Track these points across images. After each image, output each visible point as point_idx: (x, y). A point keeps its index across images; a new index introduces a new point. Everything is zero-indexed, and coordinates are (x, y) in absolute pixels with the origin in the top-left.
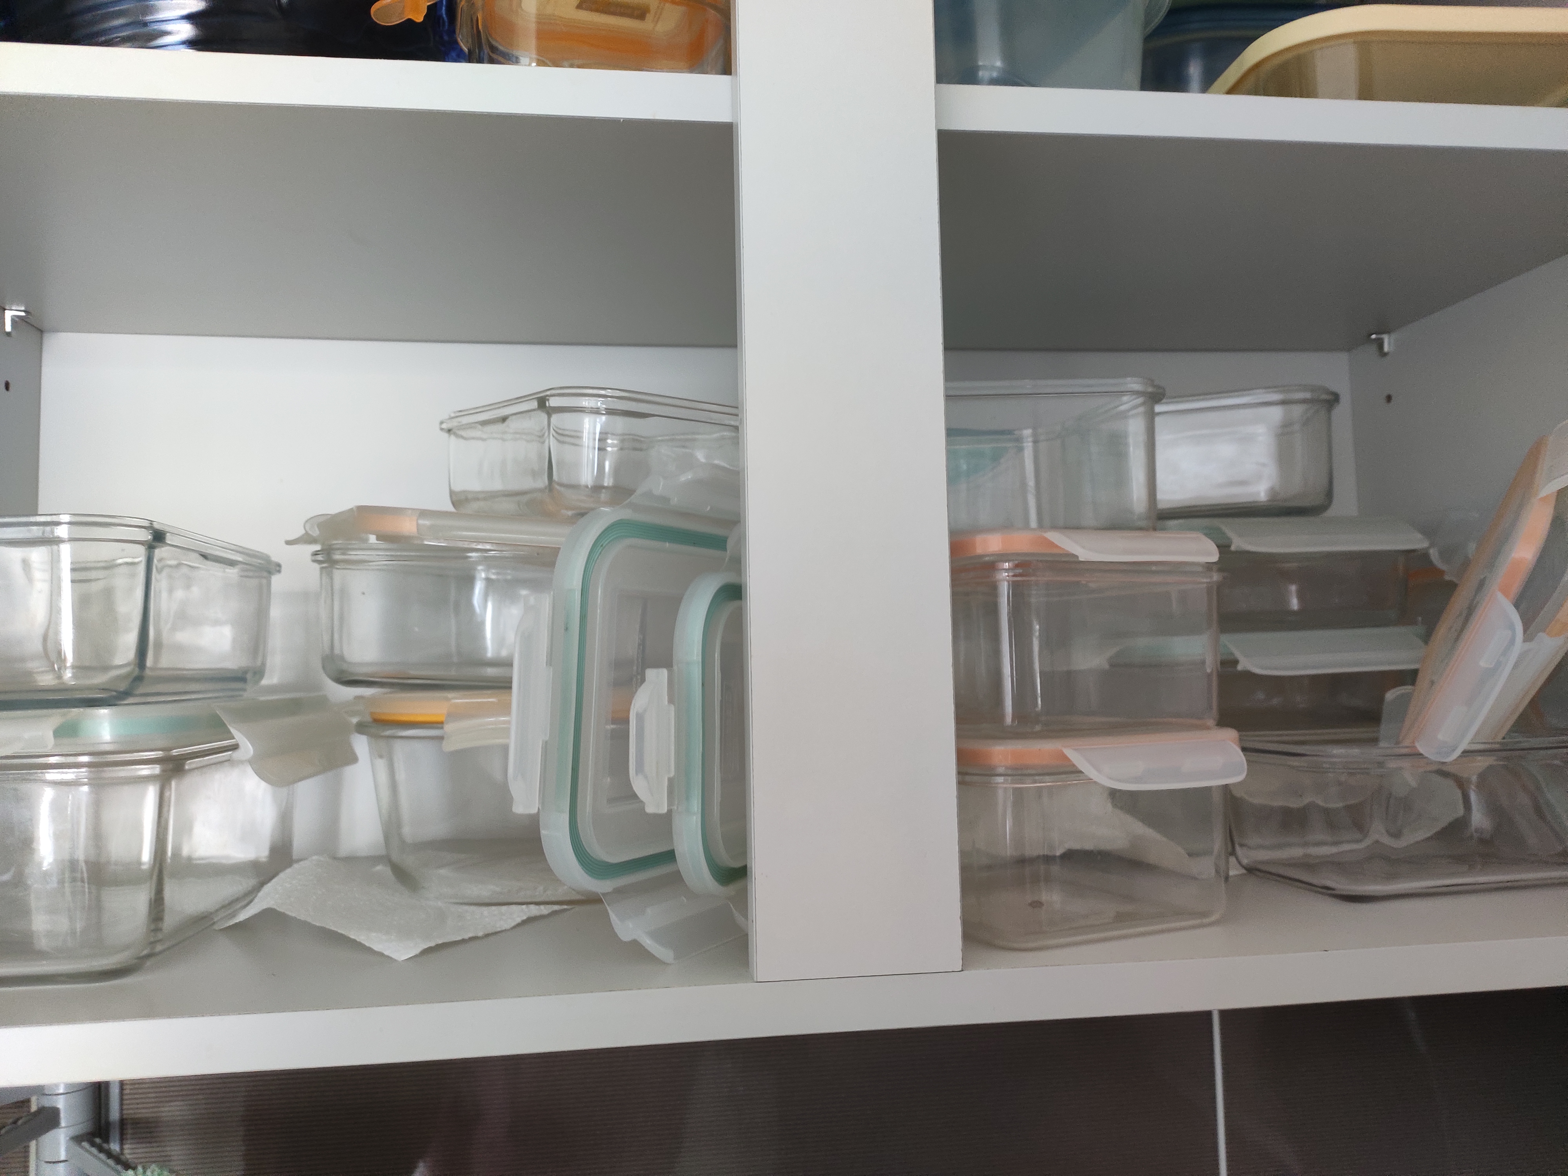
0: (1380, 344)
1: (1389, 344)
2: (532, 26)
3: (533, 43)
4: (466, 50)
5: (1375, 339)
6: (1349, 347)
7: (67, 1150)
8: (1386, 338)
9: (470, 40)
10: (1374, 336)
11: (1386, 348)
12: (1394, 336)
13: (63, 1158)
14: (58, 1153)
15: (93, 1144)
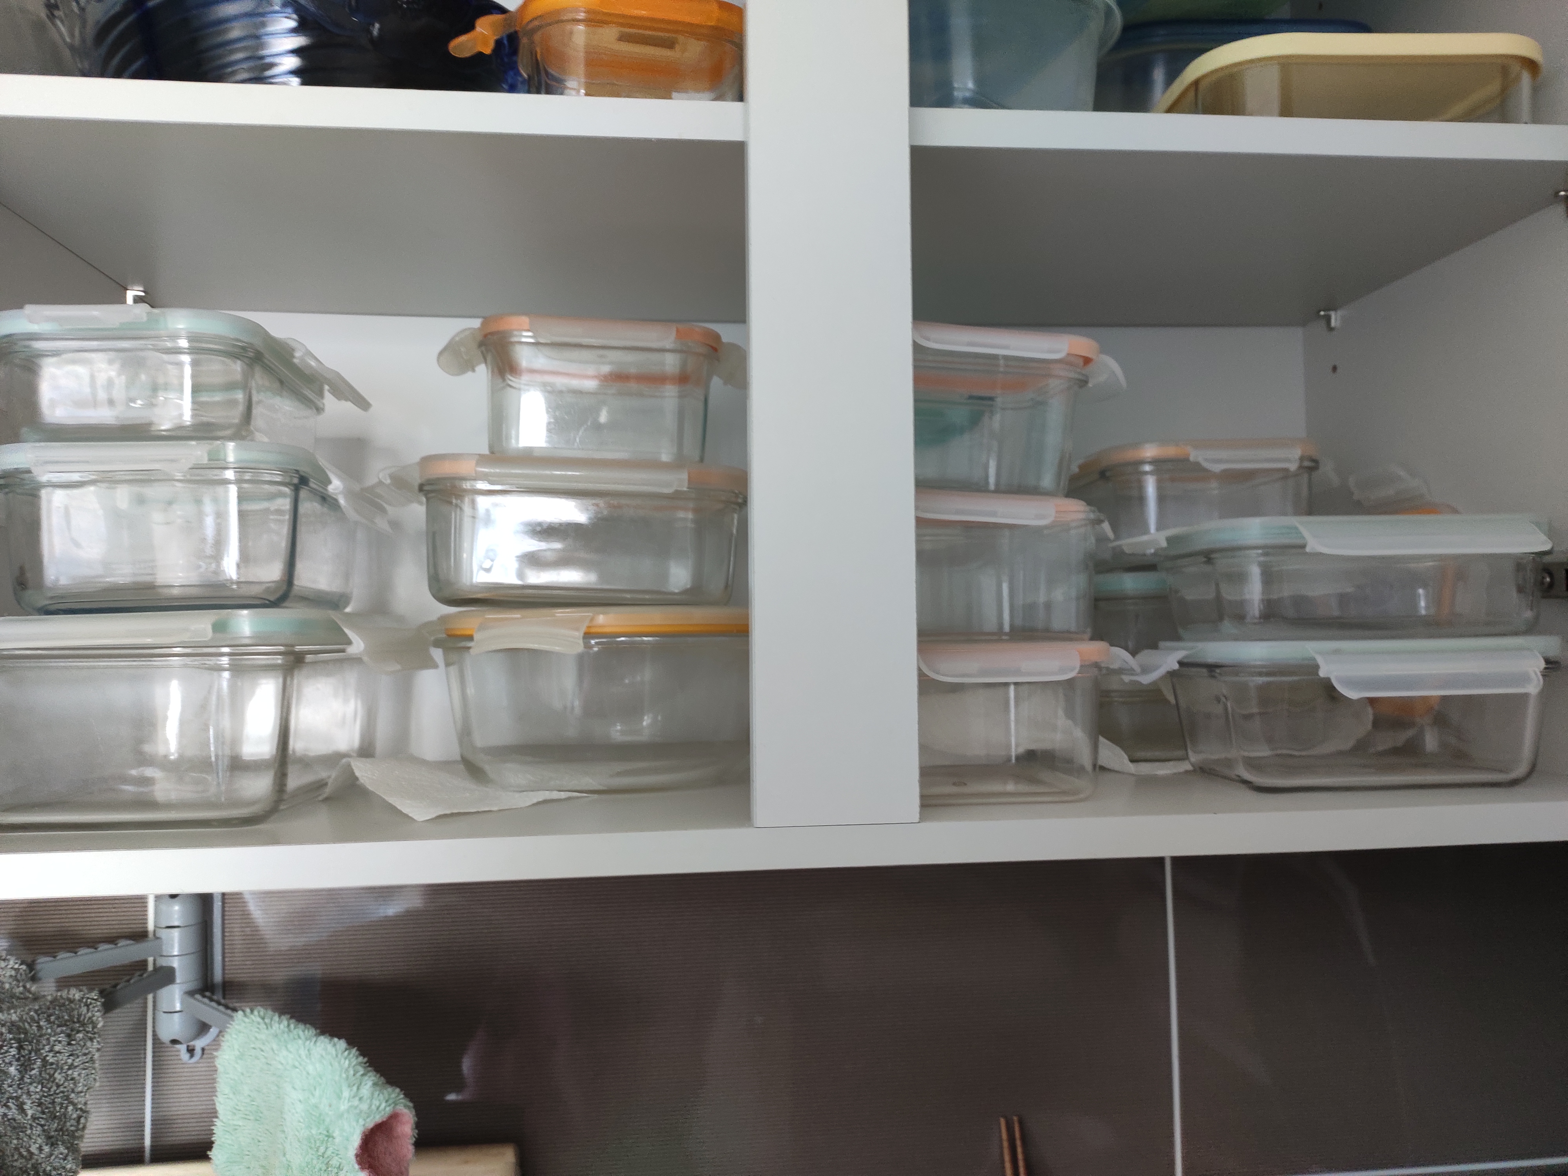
0: (1328, 319)
1: (1336, 319)
2: (581, 55)
3: (581, 69)
4: (525, 76)
5: (1323, 316)
6: (1303, 323)
7: (182, 1003)
8: (1333, 314)
9: (530, 69)
10: (1322, 313)
11: (1333, 324)
12: (1340, 313)
13: (178, 1008)
14: (174, 1007)
15: (204, 996)
